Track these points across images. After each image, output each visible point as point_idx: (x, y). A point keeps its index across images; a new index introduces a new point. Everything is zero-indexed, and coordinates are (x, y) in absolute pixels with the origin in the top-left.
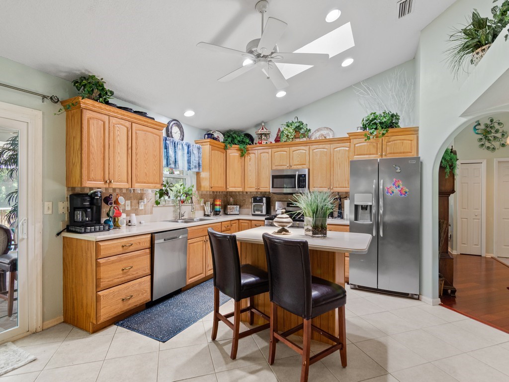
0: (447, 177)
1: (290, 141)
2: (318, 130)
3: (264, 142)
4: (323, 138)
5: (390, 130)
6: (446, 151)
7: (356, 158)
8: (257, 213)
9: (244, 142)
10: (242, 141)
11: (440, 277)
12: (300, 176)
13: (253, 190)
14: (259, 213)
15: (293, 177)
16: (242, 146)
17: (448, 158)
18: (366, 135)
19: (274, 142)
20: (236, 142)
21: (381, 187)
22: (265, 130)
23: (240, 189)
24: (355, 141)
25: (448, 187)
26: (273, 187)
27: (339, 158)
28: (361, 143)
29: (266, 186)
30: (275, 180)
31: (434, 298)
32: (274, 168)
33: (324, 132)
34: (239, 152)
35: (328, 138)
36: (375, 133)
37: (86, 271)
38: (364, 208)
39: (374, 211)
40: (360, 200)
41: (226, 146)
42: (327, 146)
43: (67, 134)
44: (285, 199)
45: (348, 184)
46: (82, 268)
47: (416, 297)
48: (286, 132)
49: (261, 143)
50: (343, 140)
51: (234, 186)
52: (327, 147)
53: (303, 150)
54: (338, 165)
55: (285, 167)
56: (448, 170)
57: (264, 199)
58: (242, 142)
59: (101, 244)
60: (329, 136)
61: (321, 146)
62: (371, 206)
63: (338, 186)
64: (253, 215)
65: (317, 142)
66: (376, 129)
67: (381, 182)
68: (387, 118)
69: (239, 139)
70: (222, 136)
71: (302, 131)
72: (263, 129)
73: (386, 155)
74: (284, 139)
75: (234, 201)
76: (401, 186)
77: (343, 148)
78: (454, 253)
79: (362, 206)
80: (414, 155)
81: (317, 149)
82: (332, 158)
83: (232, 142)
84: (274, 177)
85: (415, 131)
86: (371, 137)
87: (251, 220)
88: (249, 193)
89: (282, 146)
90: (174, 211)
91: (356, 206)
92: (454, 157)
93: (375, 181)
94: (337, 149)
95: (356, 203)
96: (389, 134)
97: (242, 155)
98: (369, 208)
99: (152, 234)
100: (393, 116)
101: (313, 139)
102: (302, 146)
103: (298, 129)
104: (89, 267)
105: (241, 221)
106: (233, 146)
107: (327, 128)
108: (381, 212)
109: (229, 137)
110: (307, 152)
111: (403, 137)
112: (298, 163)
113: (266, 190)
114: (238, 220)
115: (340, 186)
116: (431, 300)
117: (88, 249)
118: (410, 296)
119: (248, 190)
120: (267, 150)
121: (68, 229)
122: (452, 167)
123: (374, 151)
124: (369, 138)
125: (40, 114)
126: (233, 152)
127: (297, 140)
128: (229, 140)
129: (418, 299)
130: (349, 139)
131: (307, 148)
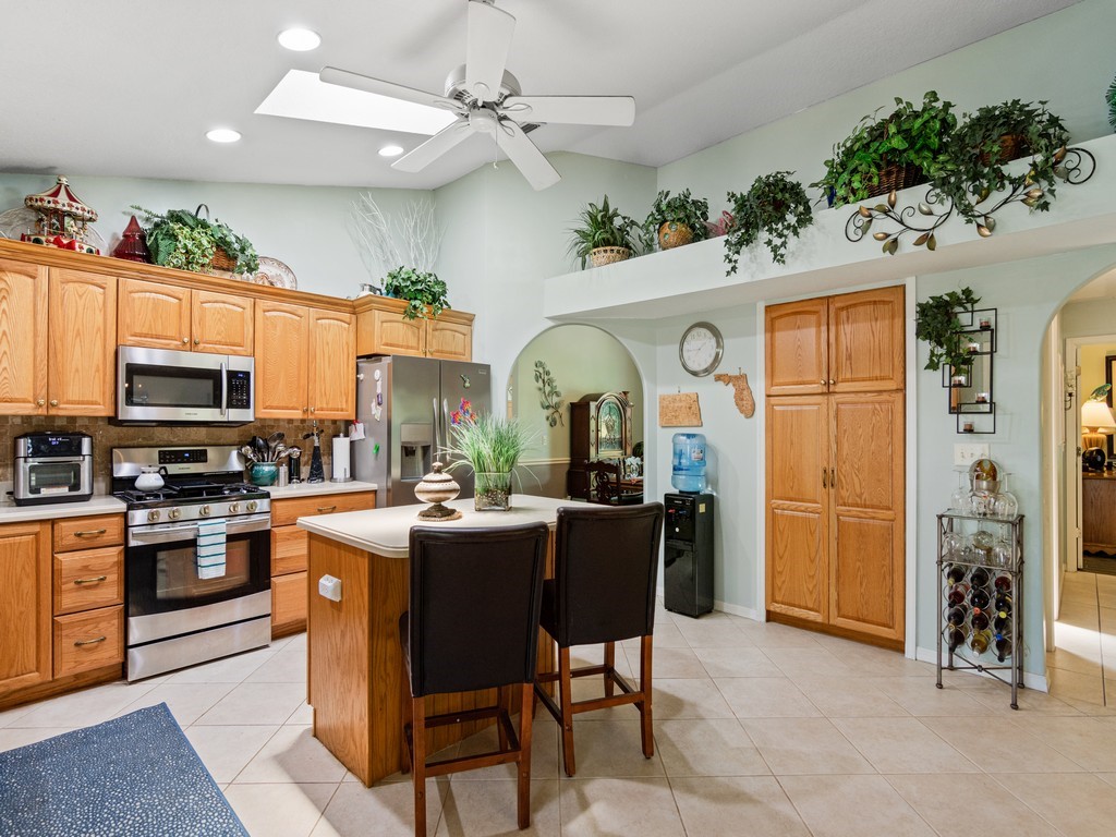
1: (192, 273)
3: (81, 247)
4: (267, 284)
12: (232, 375)
13: (26, 409)
14: (64, 491)
15: (208, 375)
21: (446, 411)
27: (328, 344)
28: (393, 322)
30: (137, 378)
32: (128, 340)
33: (269, 271)
35: (279, 286)
42: (302, 310)
45: (347, 401)
49: (70, 247)
50: (337, 304)
52: (300, 312)
53: (238, 304)
54: (327, 359)
57: (86, 441)
61: (286, 306)
63: (325, 406)
64: (23, 502)
65: (275, 293)
67: (445, 403)
71: (244, 255)
73: (430, 353)
74: (174, 258)
77: (335, 322)
80: (467, 359)
81: (274, 310)
82: (312, 339)
84: (134, 370)
85: (469, 320)
89: (163, 279)
93: (435, 400)
94: (323, 321)
96: (439, 316)
101: (259, 282)
102: (231, 293)
110: (249, 312)
112: (219, 338)
113: (99, 411)
115: (330, 406)
120: (98, 278)
123: (413, 342)
124: (410, 317)
127: (220, 275)
130: (355, 308)
131: (247, 302)
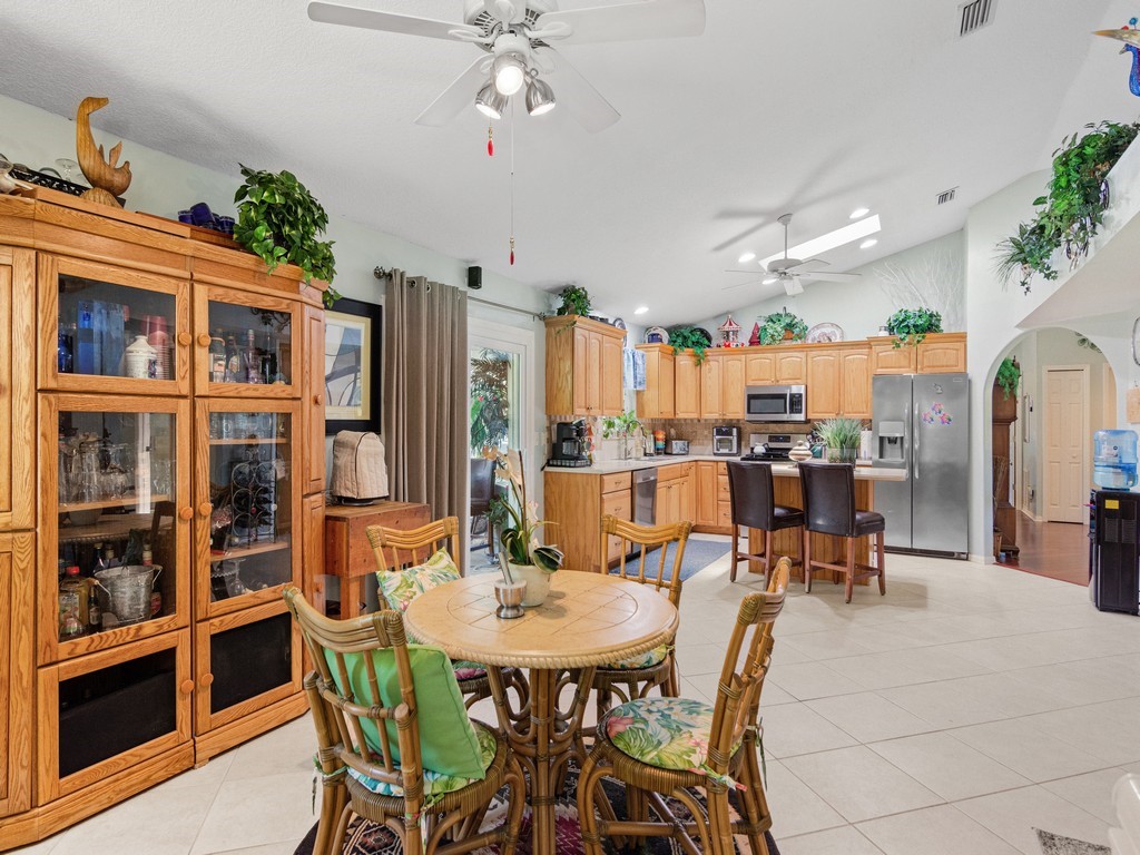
0: (1006, 399)
1: (775, 346)
2: (817, 327)
3: (733, 346)
4: (827, 340)
5: (928, 335)
6: (1004, 363)
7: (880, 371)
8: (722, 451)
9: (701, 344)
10: (698, 342)
11: (995, 531)
12: (792, 396)
13: (716, 416)
14: (726, 451)
15: (783, 396)
16: (698, 350)
17: (1007, 374)
18: (893, 342)
19: (747, 344)
20: (690, 343)
21: (916, 412)
22: (734, 326)
23: (694, 416)
24: (878, 349)
25: (1007, 413)
26: (749, 412)
27: (852, 371)
28: (888, 353)
29: (737, 410)
30: (752, 401)
31: (986, 555)
32: (750, 383)
33: (827, 330)
34: (694, 359)
35: (834, 340)
36: (907, 340)
37: (584, 509)
38: (893, 441)
39: (906, 445)
40: (886, 429)
41: (675, 350)
43: (547, 354)
44: (763, 431)
45: (871, 407)
46: (576, 506)
47: (964, 557)
48: (771, 331)
49: (729, 346)
50: (859, 345)
51: (686, 412)
52: (833, 354)
53: (797, 357)
55: (768, 383)
56: (1007, 390)
57: (735, 430)
58: (697, 344)
59: (605, 477)
60: (836, 336)
61: (825, 353)
62: (902, 438)
63: (851, 411)
64: (715, 454)
65: (819, 346)
66: (908, 333)
67: (916, 406)
68: (924, 319)
69: (693, 339)
70: (666, 334)
71: (796, 331)
72: (731, 324)
73: (922, 369)
74: (767, 340)
75: (677, 433)
76: (943, 412)
77: (858, 357)
78: (1038, 519)
79: (889, 438)
80: (960, 368)
81: (820, 356)
82: (842, 371)
83: (684, 344)
84: (751, 397)
85: (962, 337)
86: (902, 345)
87: (717, 462)
88: (702, 421)
89: (763, 351)
90: (619, 447)
91: (882, 439)
92: (1016, 372)
93: (908, 405)
94: (849, 357)
95: (881, 435)
96: (927, 341)
97: (698, 364)
98: (899, 441)
99: (633, 471)
100: (931, 316)
101: (810, 342)
102: (795, 351)
103: (790, 327)
104: (589, 504)
105: (700, 463)
106: (686, 349)
107: (832, 324)
108: (916, 446)
109: (678, 336)
110: (804, 360)
111: (946, 345)
112: (789, 376)
113: (740, 416)
114: (696, 461)
115: (855, 411)
116: (983, 558)
117: (587, 484)
118: (956, 556)
119: (706, 416)
120: (738, 357)
121: (548, 464)
122: (1012, 386)
123: (905, 362)
124: (898, 346)
125: (532, 334)
126: (685, 359)
127: (788, 343)
128: (680, 340)
129: (967, 559)
130: (868, 344)
131: (802, 355)
